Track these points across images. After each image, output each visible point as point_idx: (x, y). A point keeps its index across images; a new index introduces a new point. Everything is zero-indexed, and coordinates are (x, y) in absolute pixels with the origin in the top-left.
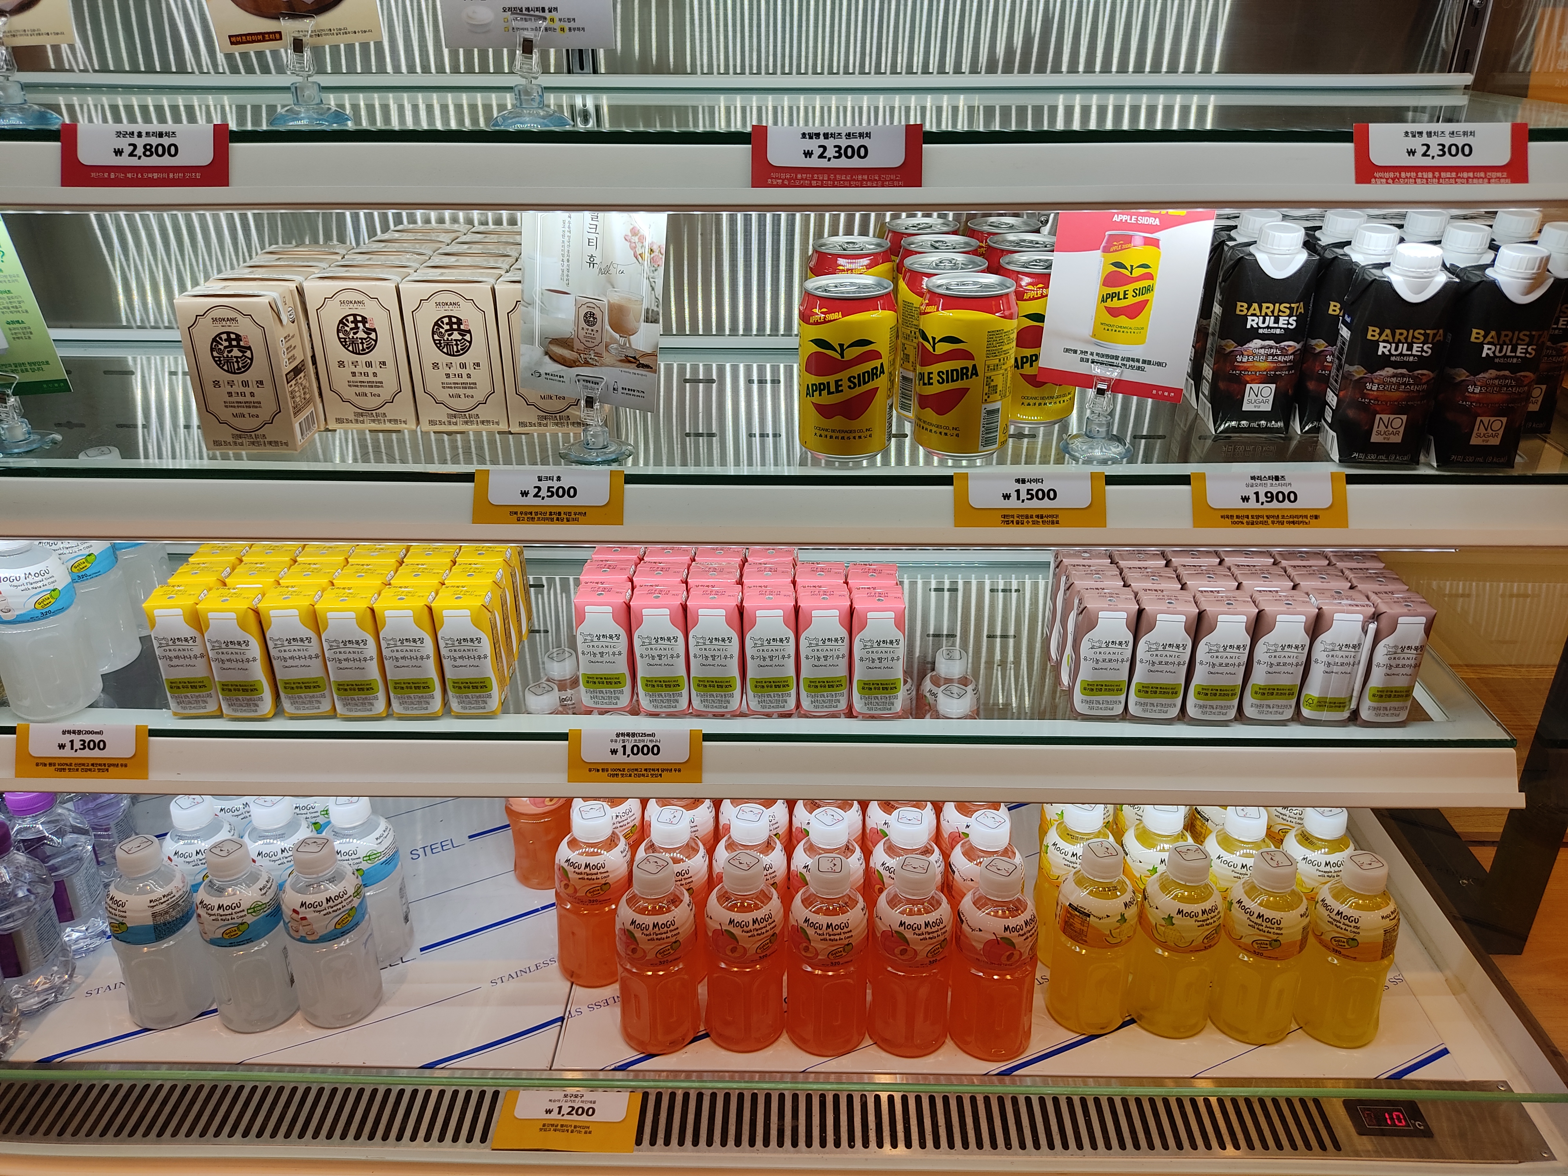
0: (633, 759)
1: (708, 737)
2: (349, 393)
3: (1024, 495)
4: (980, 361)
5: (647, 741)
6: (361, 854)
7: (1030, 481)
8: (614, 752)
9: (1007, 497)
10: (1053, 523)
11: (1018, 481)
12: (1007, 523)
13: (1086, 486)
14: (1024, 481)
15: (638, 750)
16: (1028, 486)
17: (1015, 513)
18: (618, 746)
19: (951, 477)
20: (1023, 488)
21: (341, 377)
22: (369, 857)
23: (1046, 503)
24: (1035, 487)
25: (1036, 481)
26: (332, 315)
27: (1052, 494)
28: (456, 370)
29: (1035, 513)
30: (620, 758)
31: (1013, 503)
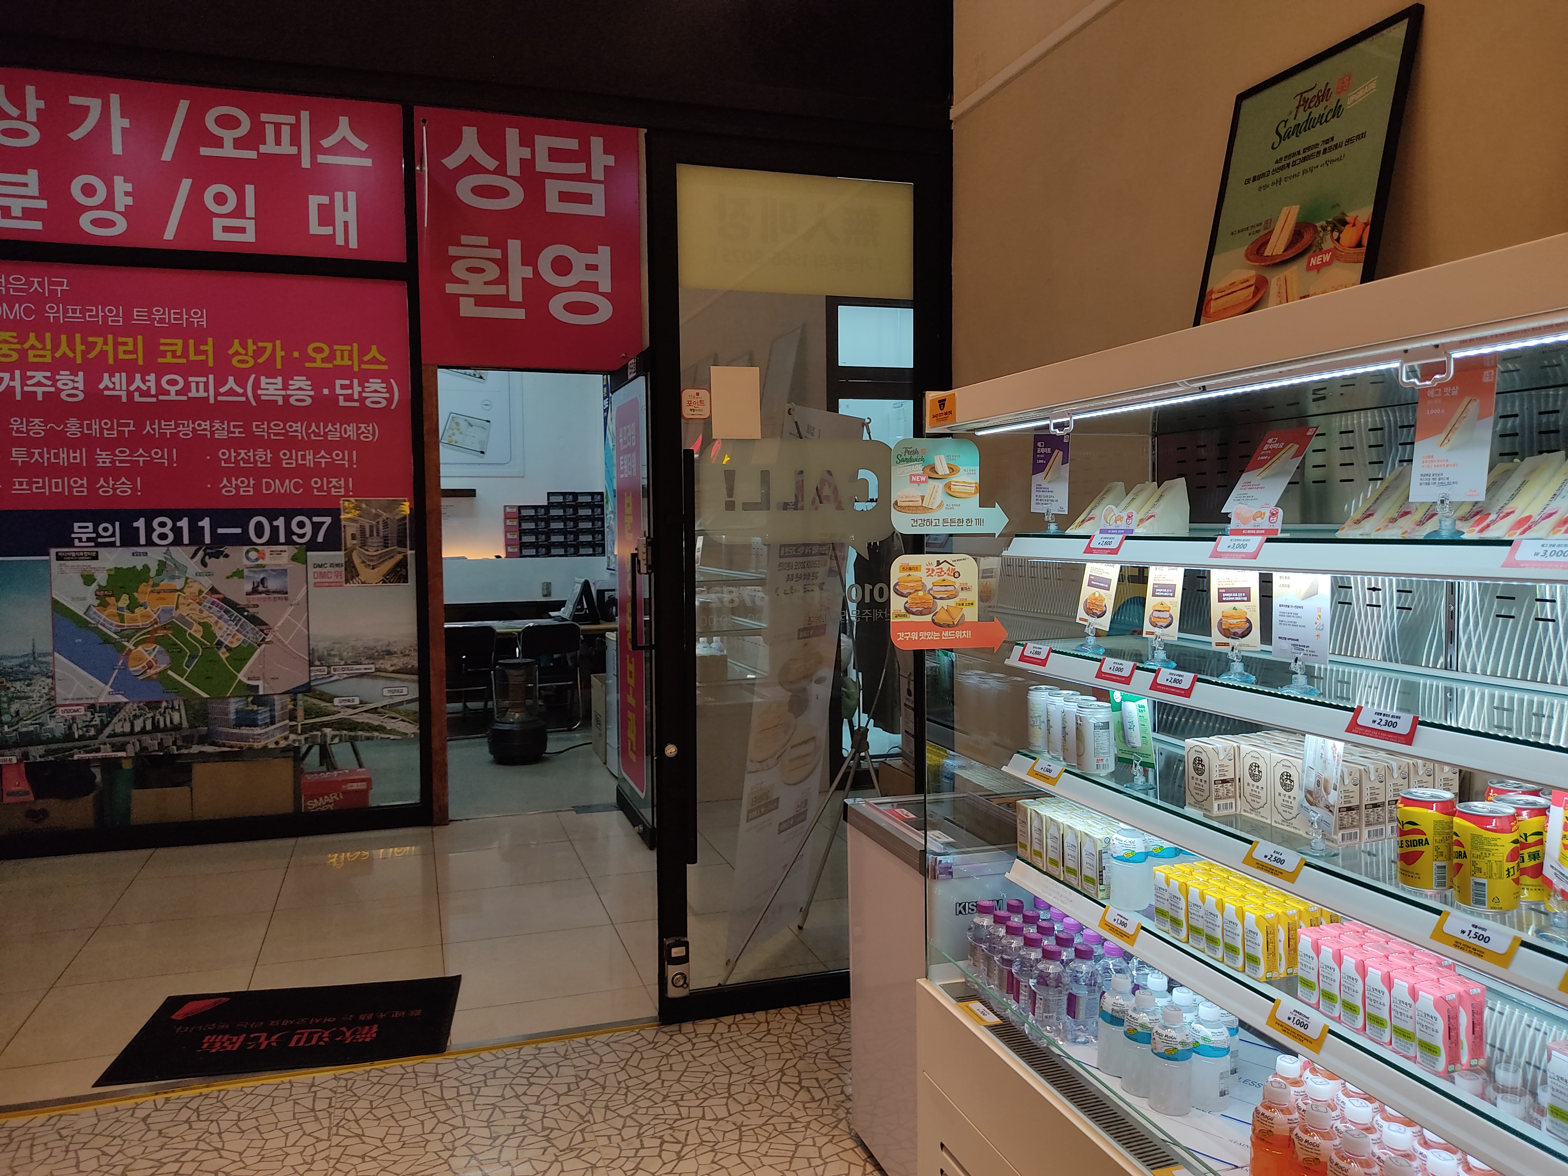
0: (1295, 1026)
1: (1331, 1032)
2: (1249, 798)
3: (1472, 935)
4: (1468, 849)
5: (1304, 1020)
6: (1201, 1034)
7: (1480, 928)
8: (1289, 1019)
9: (1463, 932)
10: (1479, 955)
11: (1473, 926)
12: (1456, 946)
13: (1508, 942)
14: (1476, 927)
15: (1299, 1023)
16: (1477, 930)
17: (1463, 943)
18: (1292, 1016)
19: (1441, 912)
20: (1474, 930)
21: (1248, 790)
22: (1204, 1039)
23: (1481, 943)
24: (1480, 932)
25: (1483, 929)
26: (1249, 761)
27: (1487, 940)
28: (1287, 798)
29: (1473, 946)
30: (1290, 1023)
31: (1465, 937)
